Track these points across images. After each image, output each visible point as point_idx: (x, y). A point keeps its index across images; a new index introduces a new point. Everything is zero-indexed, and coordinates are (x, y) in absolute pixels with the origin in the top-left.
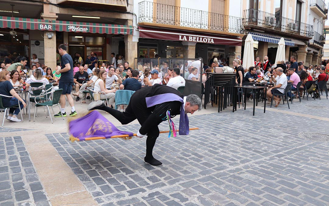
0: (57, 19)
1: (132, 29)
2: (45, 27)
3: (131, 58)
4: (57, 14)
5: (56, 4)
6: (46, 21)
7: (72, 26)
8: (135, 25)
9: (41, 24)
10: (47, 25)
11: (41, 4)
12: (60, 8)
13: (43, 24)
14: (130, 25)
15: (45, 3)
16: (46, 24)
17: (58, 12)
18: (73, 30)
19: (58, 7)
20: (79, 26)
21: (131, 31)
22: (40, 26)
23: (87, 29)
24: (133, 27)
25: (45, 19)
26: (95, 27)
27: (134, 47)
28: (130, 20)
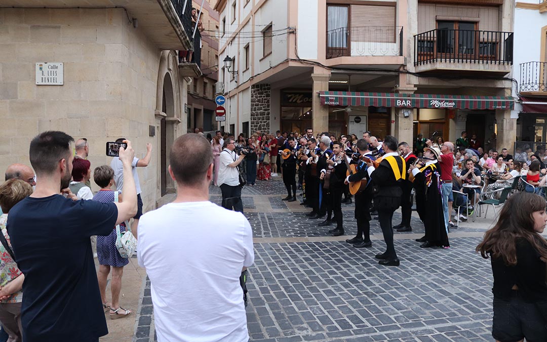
0: (416, 92)
1: (512, 102)
2: (403, 103)
3: (508, 141)
4: (415, 86)
5: (414, 72)
6: (405, 95)
7: (435, 100)
8: (514, 95)
9: (398, 99)
10: (406, 100)
11: (397, 74)
12: (420, 78)
13: (400, 99)
14: (508, 95)
15: (402, 72)
16: (404, 99)
17: (417, 83)
18: (437, 105)
19: (416, 76)
20: (444, 100)
21: (511, 104)
22: (397, 102)
23: (454, 104)
24: (511, 98)
25: (400, 93)
26: (464, 101)
27: (513, 127)
28: (507, 88)
